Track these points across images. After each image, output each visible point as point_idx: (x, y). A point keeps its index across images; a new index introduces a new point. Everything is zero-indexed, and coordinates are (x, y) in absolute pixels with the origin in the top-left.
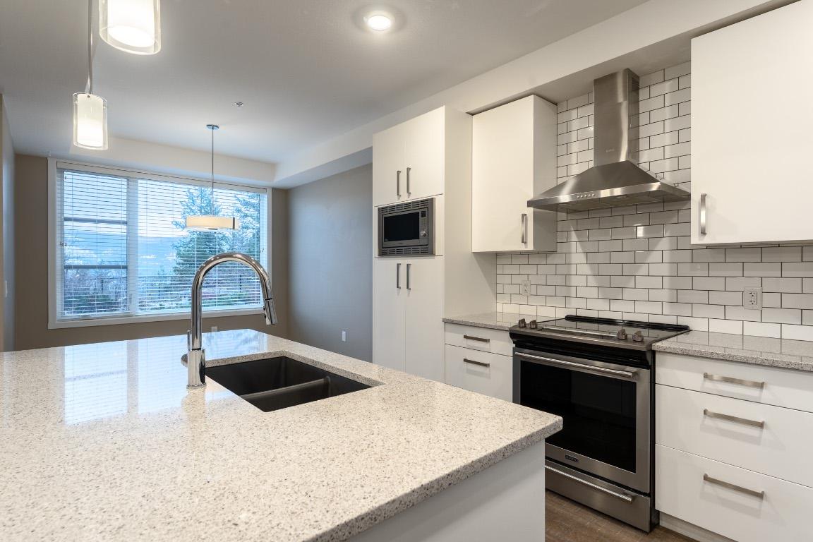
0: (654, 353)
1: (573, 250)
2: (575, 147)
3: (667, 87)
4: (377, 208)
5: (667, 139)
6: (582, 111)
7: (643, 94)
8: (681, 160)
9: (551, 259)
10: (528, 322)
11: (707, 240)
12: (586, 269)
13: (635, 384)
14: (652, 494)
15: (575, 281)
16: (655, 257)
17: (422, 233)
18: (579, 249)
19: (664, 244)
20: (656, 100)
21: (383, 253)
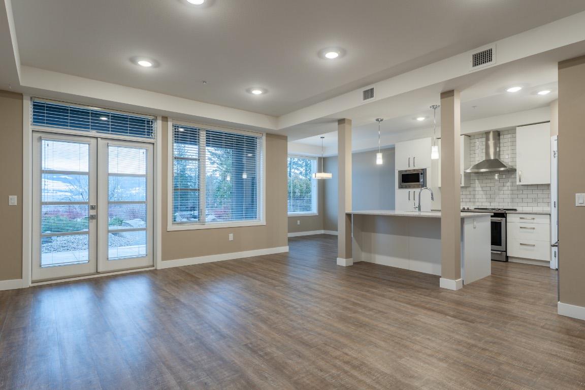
0: (506, 214)
1: (477, 186)
2: (477, 151)
3: (509, 136)
4: (398, 171)
5: (509, 152)
6: (480, 140)
7: (501, 137)
8: (514, 158)
9: (468, 189)
10: (466, 208)
11: (521, 183)
12: (481, 192)
13: (501, 222)
14: (506, 251)
15: (477, 196)
16: (506, 188)
17: (421, 180)
18: (479, 186)
19: (509, 184)
20: (505, 139)
21: (401, 187)
